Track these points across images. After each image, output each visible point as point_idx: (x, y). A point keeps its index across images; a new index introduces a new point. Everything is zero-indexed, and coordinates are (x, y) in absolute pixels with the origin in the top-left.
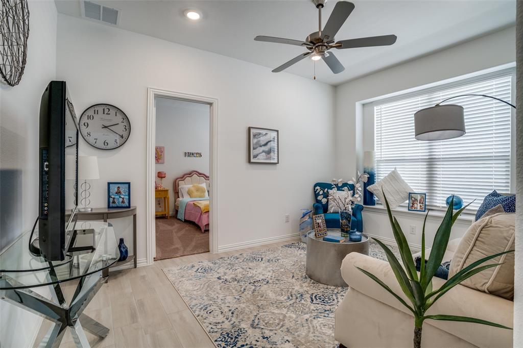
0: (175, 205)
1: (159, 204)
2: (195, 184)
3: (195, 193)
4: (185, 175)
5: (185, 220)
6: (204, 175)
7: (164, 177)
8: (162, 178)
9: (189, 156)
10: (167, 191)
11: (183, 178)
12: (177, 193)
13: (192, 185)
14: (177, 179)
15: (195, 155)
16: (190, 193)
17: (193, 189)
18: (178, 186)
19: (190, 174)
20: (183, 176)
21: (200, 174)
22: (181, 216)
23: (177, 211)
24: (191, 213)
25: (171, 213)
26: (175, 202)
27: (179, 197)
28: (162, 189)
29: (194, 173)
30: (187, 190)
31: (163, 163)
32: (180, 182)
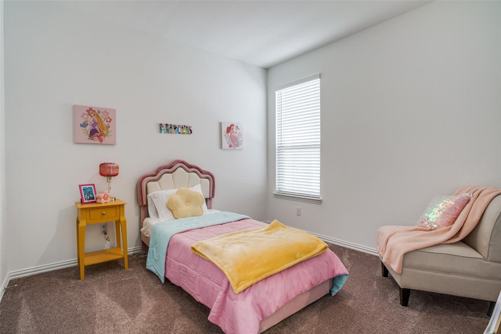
0: (140, 233)
1: (105, 234)
2: (183, 188)
3: (184, 208)
4: (160, 169)
5: (166, 280)
6: (198, 169)
7: (116, 175)
8: (109, 176)
9: (168, 131)
10: (121, 206)
11: (156, 175)
12: (143, 207)
13: (176, 190)
14: (144, 178)
15: (180, 130)
16: (171, 208)
17: (179, 199)
18: (147, 194)
19: (170, 168)
20: (158, 171)
21: (189, 167)
22: (155, 263)
23: (145, 247)
24: (186, 271)
25: (132, 247)
26: (141, 226)
27: (148, 216)
28: (109, 203)
29: (180, 164)
30: (165, 200)
31: (112, 144)
32: (150, 184)
